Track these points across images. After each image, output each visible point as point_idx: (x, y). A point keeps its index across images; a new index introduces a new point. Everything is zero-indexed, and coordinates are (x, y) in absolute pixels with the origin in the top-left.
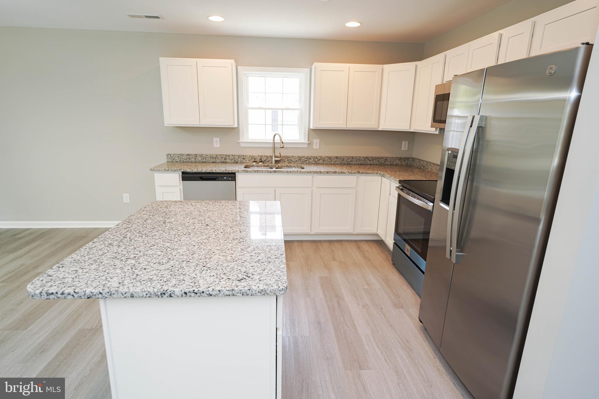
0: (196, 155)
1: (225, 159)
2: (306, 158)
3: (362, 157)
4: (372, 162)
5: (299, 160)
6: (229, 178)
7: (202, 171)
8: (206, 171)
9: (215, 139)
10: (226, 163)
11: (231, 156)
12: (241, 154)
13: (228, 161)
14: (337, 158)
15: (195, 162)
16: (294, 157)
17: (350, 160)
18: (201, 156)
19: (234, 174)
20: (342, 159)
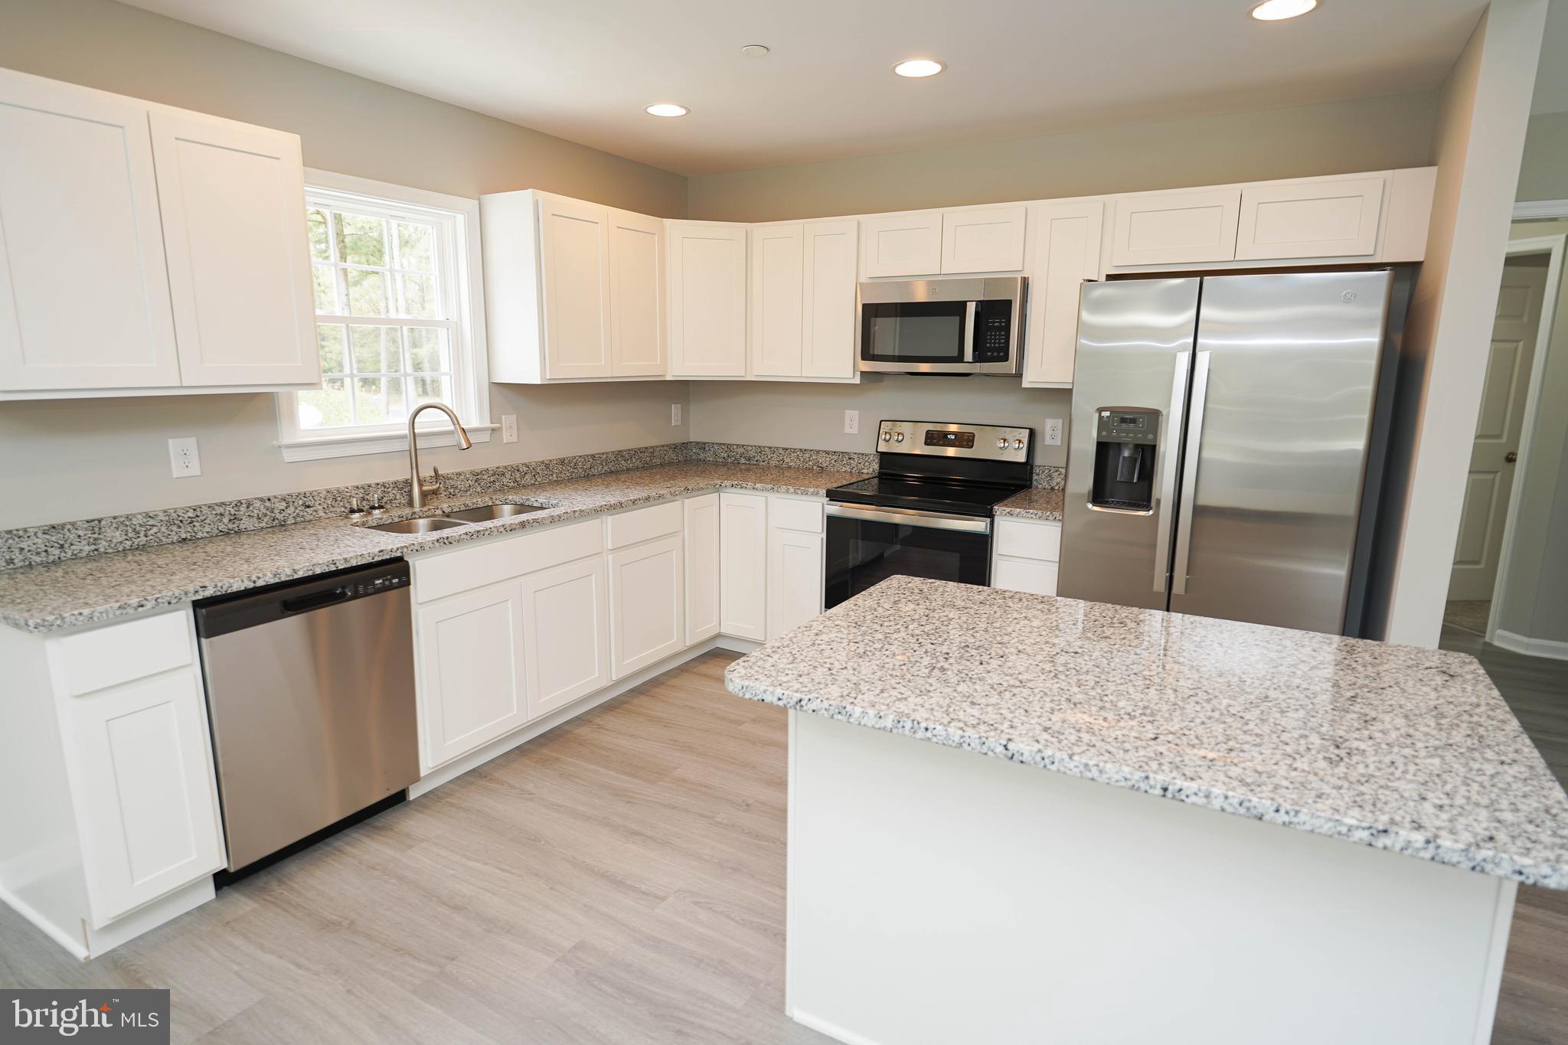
0: (95, 525)
1: (235, 518)
2: (494, 475)
3: (612, 452)
4: (629, 462)
5: (477, 484)
6: (390, 580)
7: (296, 577)
8: (310, 573)
9: (172, 443)
10: (238, 533)
11: (258, 504)
12: (295, 490)
13: (246, 523)
14: (562, 462)
15: (95, 556)
16: (462, 477)
17: (588, 465)
18: (123, 522)
19: (400, 559)
20: (572, 465)
